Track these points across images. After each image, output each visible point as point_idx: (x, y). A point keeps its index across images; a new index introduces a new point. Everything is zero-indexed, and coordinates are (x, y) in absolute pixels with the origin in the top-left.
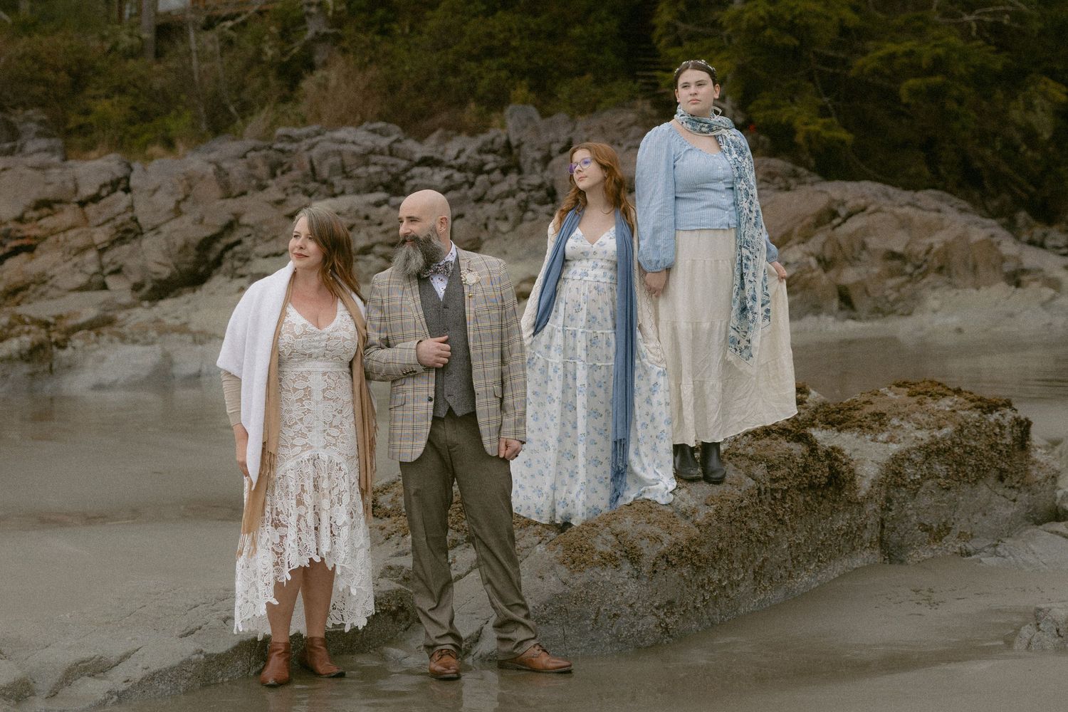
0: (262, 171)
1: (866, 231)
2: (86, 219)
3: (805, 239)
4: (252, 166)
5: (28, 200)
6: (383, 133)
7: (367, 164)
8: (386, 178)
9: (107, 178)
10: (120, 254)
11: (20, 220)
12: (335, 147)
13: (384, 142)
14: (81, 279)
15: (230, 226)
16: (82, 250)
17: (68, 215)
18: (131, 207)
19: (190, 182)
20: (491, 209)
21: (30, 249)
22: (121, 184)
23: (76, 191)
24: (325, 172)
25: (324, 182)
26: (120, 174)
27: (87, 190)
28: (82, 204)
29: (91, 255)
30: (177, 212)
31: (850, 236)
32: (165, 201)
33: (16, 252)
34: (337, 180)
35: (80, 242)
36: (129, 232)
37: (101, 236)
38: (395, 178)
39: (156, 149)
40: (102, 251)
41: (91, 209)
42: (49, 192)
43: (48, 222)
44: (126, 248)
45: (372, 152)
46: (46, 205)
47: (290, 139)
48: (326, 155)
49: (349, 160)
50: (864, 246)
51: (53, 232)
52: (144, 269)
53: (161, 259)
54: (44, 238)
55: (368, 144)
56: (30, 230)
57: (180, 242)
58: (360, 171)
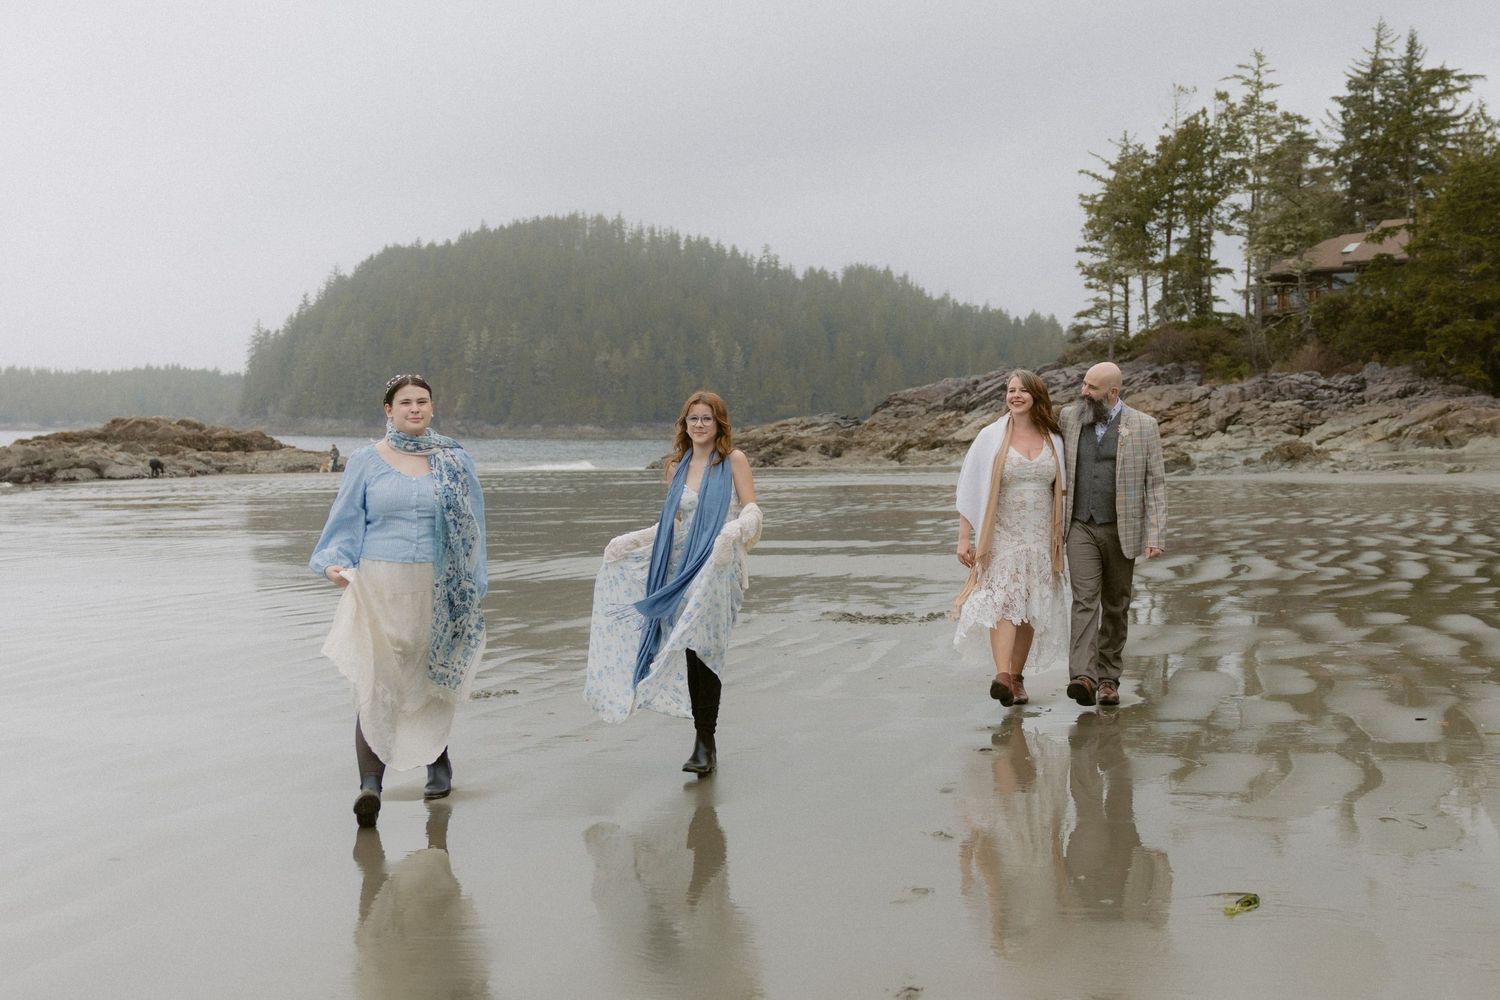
0: (1260, 391)
1: (1459, 417)
2: (1192, 409)
3: (1432, 419)
4: (1257, 389)
5: (1172, 402)
6: (1310, 376)
7: (1301, 388)
8: (1307, 394)
9: (1203, 393)
10: (1201, 422)
11: (1169, 409)
12: (1289, 381)
13: (1309, 379)
14: (1186, 431)
15: (1238, 413)
16: (1187, 421)
17: (1185, 408)
18: (1208, 405)
19: (1230, 396)
20: (1337, 406)
21: (1170, 420)
22: (1207, 396)
23: (1191, 398)
24: (1283, 392)
25: (1283, 395)
26: (1208, 391)
27: (1195, 399)
28: (1192, 403)
29: (1190, 423)
30: (1224, 406)
31: (1452, 419)
32: (1221, 402)
33: (1165, 421)
34: (1287, 394)
35: (1187, 418)
36: (1205, 414)
37: (1195, 416)
38: (1311, 393)
39: (1235, 379)
40: (1195, 421)
41: (1194, 406)
42: (1179, 399)
43: (1178, 411)
44: (1203, 420)
45: (1304, 383)
46: (1178, 404)
47: (1276, 377)
48: (1284, 385)
49: (1293, 386)
50: (1458, 423)
51: (1179, 414)
52: (1208, 428)
53: (1214, 423)
54: (1174, 416)
55: (1303, 380)
56: (1172, 413)
57: (1220, 417)
58: (1297, 391)
